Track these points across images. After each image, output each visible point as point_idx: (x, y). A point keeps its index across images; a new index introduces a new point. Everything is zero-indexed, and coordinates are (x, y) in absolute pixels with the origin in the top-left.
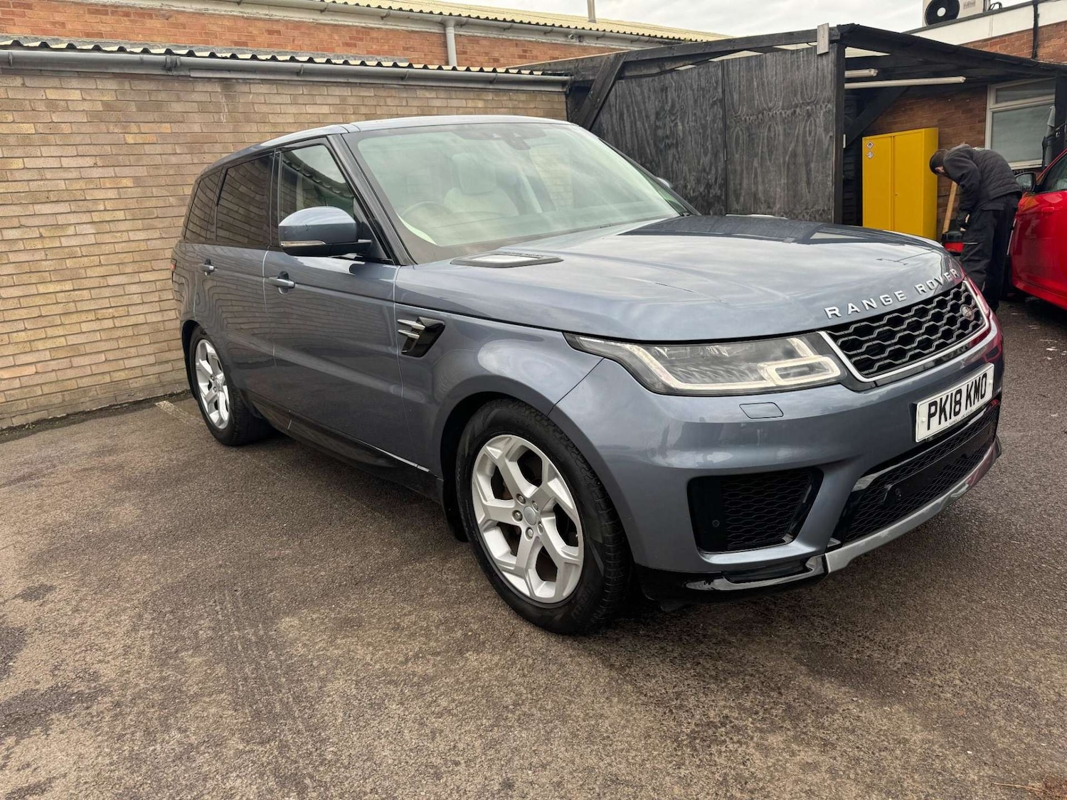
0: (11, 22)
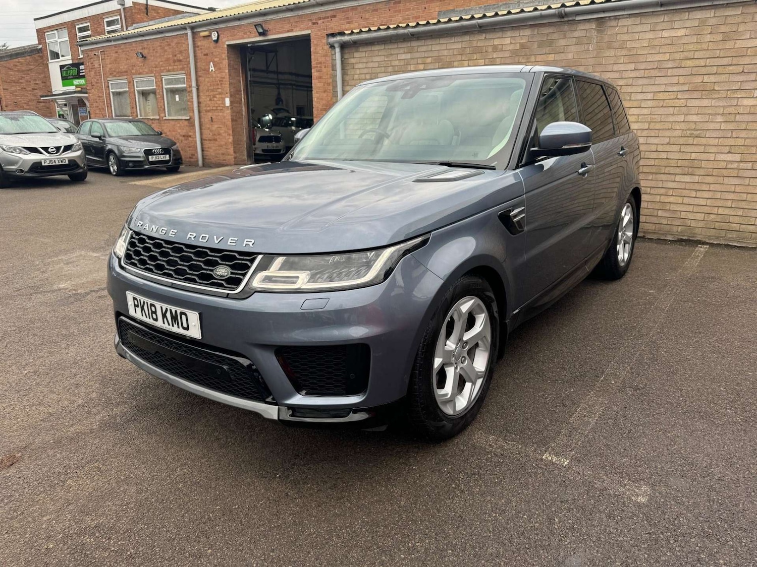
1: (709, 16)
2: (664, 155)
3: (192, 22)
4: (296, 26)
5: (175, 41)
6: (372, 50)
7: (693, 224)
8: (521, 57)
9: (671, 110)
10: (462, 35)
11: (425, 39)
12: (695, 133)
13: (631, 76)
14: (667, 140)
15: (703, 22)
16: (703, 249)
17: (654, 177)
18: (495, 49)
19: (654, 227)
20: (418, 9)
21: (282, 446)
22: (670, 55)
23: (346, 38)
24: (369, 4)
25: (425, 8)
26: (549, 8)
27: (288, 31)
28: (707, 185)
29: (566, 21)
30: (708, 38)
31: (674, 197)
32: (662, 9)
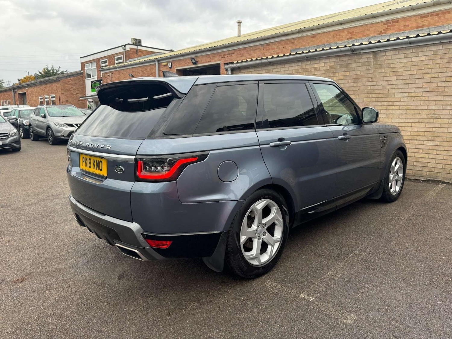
0: (390, 29)
1: (439, 49)
2: (416, 129)
3: (158, 58)
4: (213, 59)
5: (149, 68)
6: (248, 72)
7: (436, 170)
8: (331, 74)
9: (419, 103)
10: (297, 62)
11: (277, 65)
12: (434, 116)
13: (394, 84)
14: (417, 120)
15: (436, 52)
16: (441, 186)
17: (410, 142)
18: (316, 69)
19: (412, 172)
20: (279, 48)
21: (159, 281)
22: (417, 71)
23: (234, 65)
24: (253, 46)
25: (283, 48)
26: (346, 46)
27: (209, 62)
28: (443, 147)
29: (355, 53)
30: (439, 61)
31: (423, 154)
32: (411, 45)
